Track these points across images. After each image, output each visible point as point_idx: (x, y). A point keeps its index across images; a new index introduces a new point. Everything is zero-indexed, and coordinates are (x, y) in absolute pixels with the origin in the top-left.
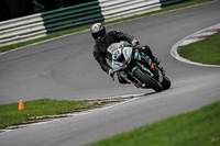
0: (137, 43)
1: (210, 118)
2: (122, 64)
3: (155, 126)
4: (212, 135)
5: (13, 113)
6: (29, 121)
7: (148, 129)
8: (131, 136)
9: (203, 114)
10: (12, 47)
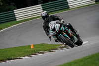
0: (64, 22)
2: (54, 32)
5: (28, 50)
6: (36, 53)
8: (82, 60)
10: (28, 20)
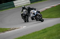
1: (44, 33)
3: (29, 35)
4: (44, 37)
7: (27, 36)
9: (42, 32)
